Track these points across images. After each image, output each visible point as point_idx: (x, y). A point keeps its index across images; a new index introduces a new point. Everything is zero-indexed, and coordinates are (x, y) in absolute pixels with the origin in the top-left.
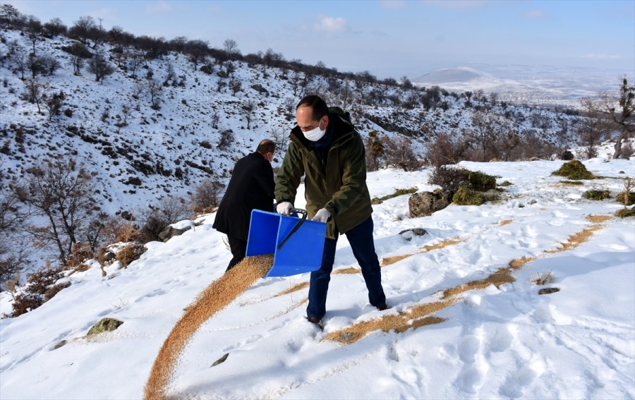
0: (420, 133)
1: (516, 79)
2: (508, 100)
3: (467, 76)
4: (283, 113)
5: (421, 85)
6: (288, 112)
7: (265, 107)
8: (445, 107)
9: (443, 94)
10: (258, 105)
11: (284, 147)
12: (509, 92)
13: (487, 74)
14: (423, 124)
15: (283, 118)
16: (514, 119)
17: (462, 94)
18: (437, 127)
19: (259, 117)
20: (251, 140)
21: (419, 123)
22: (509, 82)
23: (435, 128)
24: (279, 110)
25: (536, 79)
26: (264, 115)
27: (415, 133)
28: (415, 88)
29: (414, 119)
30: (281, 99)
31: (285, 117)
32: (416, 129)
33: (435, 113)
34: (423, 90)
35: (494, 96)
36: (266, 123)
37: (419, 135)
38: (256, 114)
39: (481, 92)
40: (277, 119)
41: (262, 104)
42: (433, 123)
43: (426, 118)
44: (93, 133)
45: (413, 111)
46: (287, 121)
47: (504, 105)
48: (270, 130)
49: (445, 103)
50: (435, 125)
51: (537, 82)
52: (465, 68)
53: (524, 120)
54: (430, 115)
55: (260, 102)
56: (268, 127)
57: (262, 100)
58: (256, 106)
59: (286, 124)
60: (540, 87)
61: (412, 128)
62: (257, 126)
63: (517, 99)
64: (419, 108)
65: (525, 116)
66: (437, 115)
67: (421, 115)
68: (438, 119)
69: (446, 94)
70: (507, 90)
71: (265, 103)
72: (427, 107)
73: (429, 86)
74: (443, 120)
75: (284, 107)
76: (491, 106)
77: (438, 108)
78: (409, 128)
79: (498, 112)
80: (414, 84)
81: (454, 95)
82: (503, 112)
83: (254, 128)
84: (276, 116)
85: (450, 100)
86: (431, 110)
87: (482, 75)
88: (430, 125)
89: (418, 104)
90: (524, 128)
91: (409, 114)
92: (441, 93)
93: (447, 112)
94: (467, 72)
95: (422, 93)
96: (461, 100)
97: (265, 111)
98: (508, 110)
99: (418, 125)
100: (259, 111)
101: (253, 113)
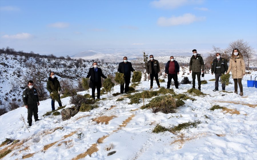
0: (76, 77)
1: (110, 54)
2: (108, 62)
3: (92, 54)
4: (16, 74)
5: (75, 58)
6: (18, 74)
7: (7, 72)
8: (85, 66)
9: (83, 61)
10: (4, 71)
11: (17, 89)
12: (108, 59)
13: (100, 53)
14: (76, 74)
15: (16, 76)
16: (111, 69)
17: (91, 61)
18: (82, 74)
19: (4, 77)
20: (1, 88)
21: (75, 73)
22: (107, 55)
23: (81, 75)
24: (14, 73)
25: (117, 53)
26: (7, 76)
27: (74, 78)
28: (72, 60)
29: (73, 72)
30: (15, 68)
31: (17, 76)
32: (74, 76)
33: (81, 69)
34: (75, 60)
35: (103, 60)
36: (8, 79)
37: (75, 78)
38: (3, 76)
39: (98, 60)
40: (13, 77)
41: (5, 71)
42: (80, 73)
43: (77, 71)
45: (72, 69)
46: (18, 78)
47: (107, 64)
48: (10, 82)
49: (85, 65)
50: (81, 74)
51: (117, 54)
52: (91, 51)
53: (115, 68)
54: (79, 70)
55: (4, 70)
56: (9, 81)
57: (5, 69)
58: (3, 72)
59: (18, 79)
60: (119, 56)
61: (72, 76)
62: (4, 81)
63: (111, 61)
64: (75, 67)
65: (115, 67)
66: (82, 70)
67: (76, 70)
68: (82, 71)
69: (85, 61)
70: (107, 58)
71: (7, 70)
72: (78, 67)
73: (78, 58)
74: (84, 71)
75: (16, 71)
76: (102, 64)
77: (82, 67)
78: (71, 76)
79: (105, 66)
80: (72, 58)
81: (88, 61)
82: (107, 66)
83: (2, 82)
84: (13, 76)
85: (86, 63)
86: (79, 68)
87: (98, 53)
88: (79, 74)
89: (74, 66)
90: (115, 71)
91: (71, 70)
92: (82, 61)
93: (86, 68)
94: (92, 52)
95: (75, 61)
96: (90, 63)
97: (7, 74)
98: (108, 65)
99: (74, 74)
100: (4, 74)
101: (2, 75)
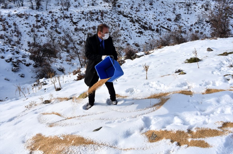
4: (204, 8)
6: (206, 7)
7: (196, 5)
10: (193, 4)
11: (202, 22)
15: (203, 9)
19: (193, 9)
20: (188, 19)
24: (202, 6)
26: (195, 8)
30: (204, 1)
31: (205, 9)
36: (196, 12)
38: (191, 8)
40: (201, 10)
41: (195, 4)
44: (127, 14)
46: (205, 11)
48: (197, 15)
55: (194, 2)
56: (196, 13)
57: (195, 2)
58: (192, 4)
59: (205, 12)
62: (191, 13)
71: (196, 3)
75: (205, 5)
83: (190, 13)
84: (200, 9)
97: (196, 7)
100: (194, 6)
101: (191, 7)
